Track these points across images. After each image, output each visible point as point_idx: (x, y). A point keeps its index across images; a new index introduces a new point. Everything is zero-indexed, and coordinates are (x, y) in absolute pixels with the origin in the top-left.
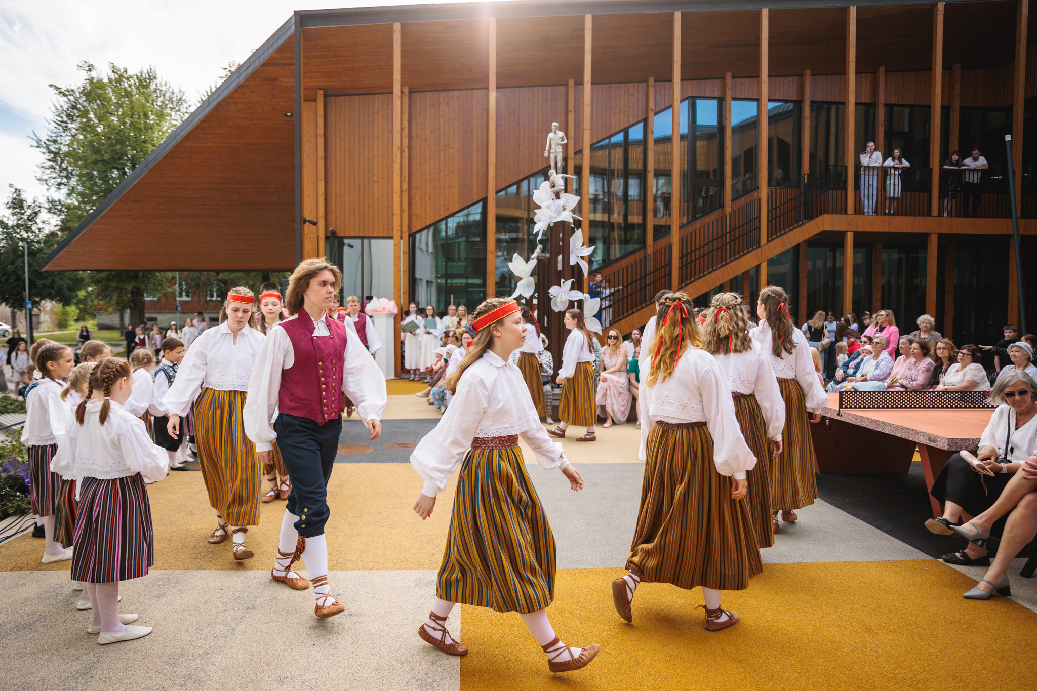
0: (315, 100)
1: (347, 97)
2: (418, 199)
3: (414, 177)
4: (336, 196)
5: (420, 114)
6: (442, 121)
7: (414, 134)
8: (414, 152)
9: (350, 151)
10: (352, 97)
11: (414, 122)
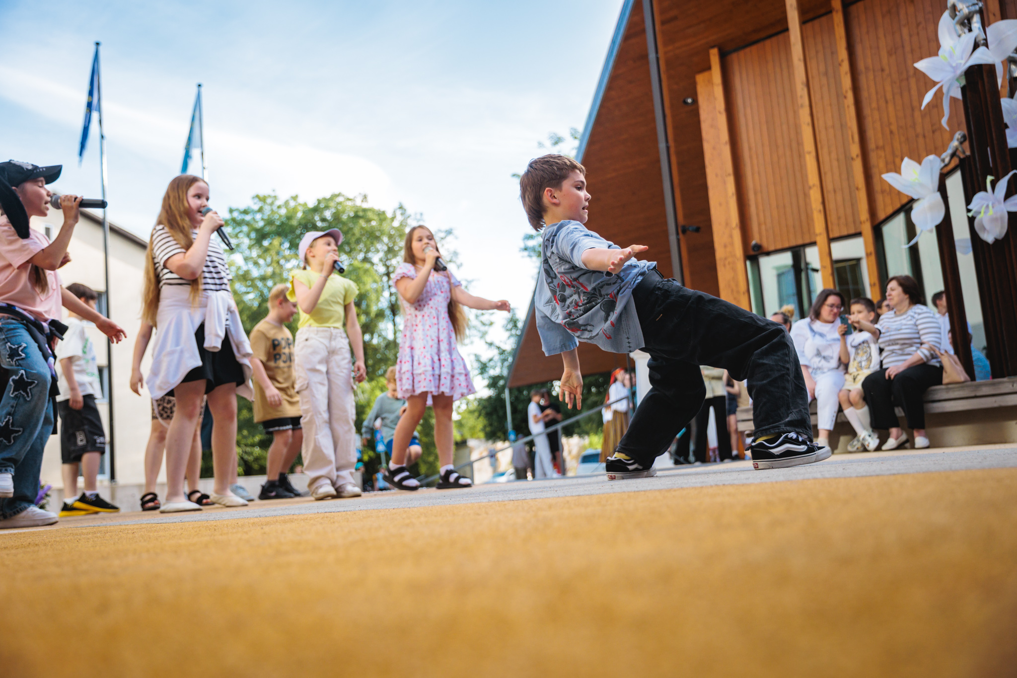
0: (708, 68)
1: (754, 48)
2: (882, 164)
3: (870, 134)
4: (755, 193)
5: (868, 32)
6: (905, 31)
7: (861, 65)
8: (864, 94)
9: (767, 122)
10: (760, 45)
11: (859, 49)
